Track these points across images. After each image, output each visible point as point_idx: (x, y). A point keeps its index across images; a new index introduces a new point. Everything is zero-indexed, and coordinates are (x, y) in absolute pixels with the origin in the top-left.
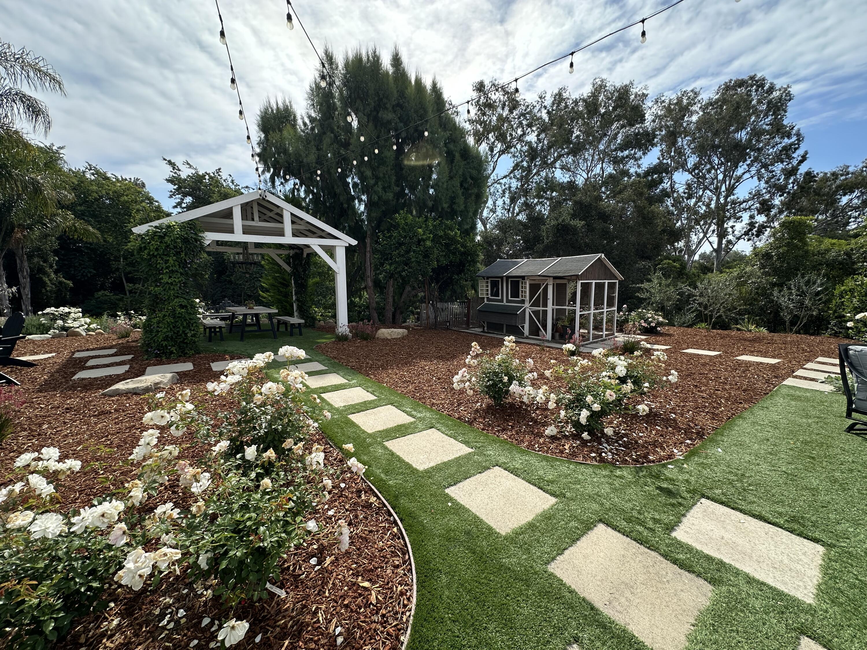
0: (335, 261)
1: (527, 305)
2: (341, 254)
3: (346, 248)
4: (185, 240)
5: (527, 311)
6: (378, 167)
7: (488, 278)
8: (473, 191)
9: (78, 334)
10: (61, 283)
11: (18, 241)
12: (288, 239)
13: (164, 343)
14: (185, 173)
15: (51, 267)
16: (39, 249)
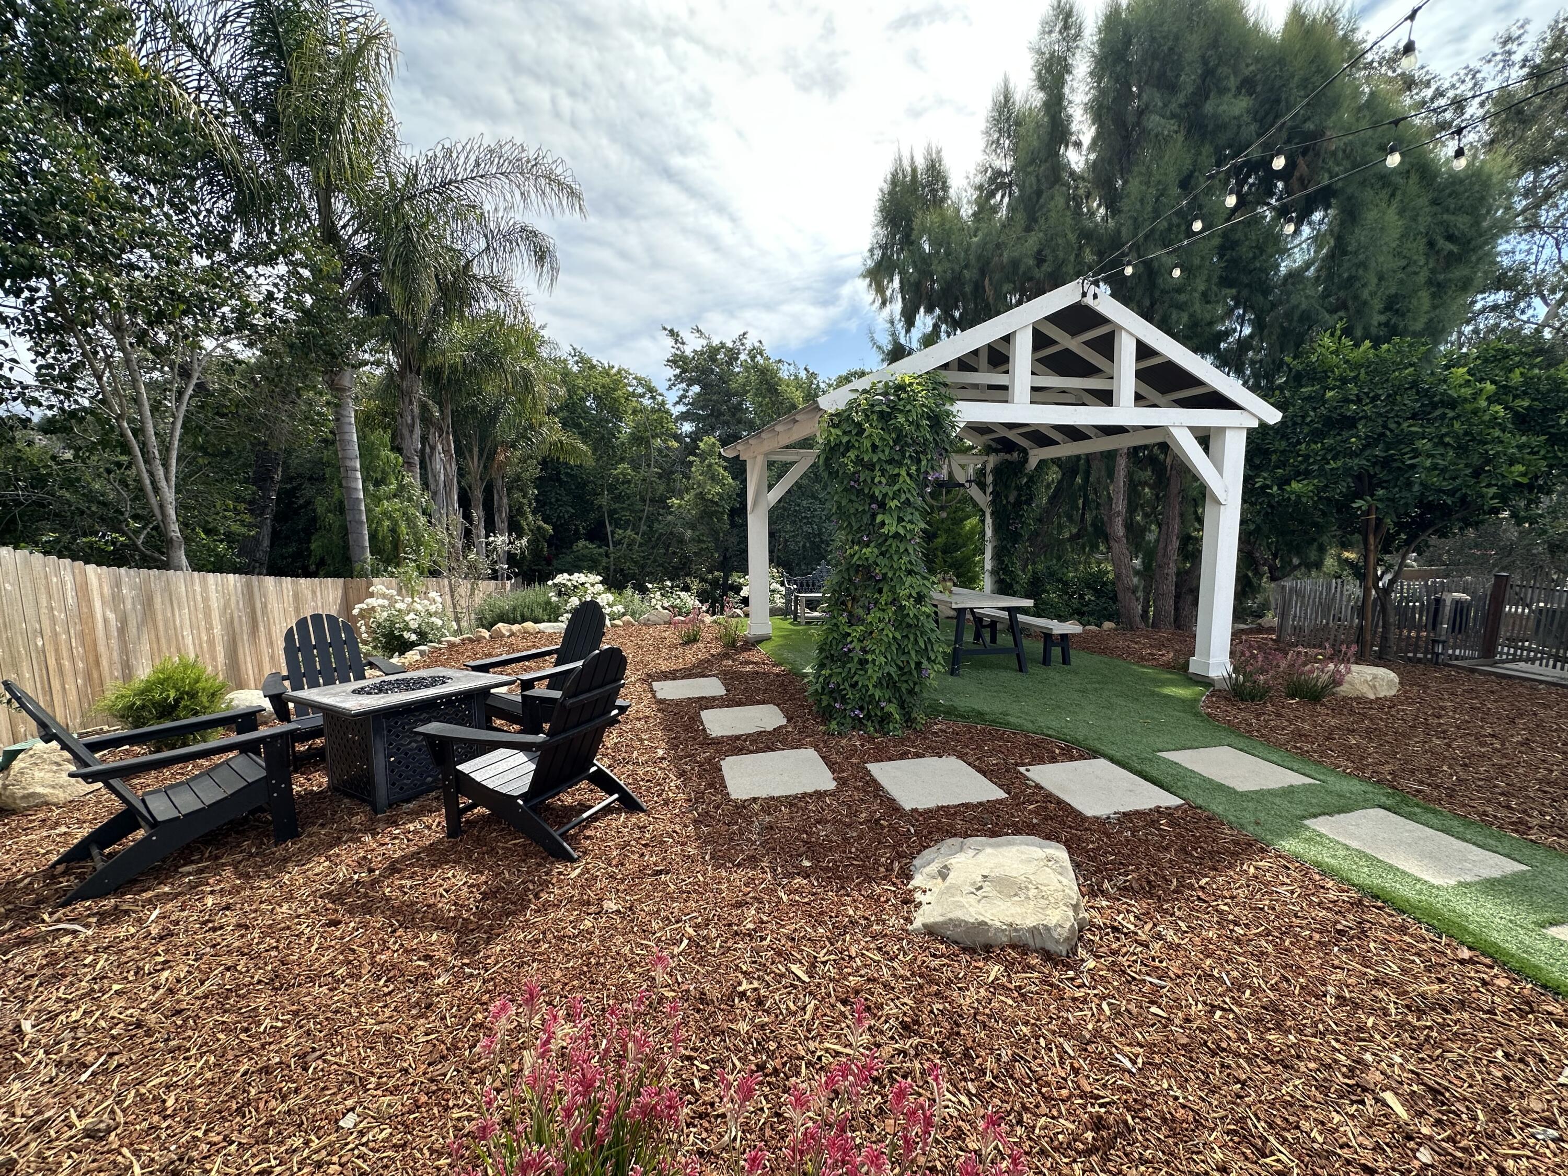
11: (499, 467)
12: (1126, 413)
14: (693, 345)
16: (518, 478)
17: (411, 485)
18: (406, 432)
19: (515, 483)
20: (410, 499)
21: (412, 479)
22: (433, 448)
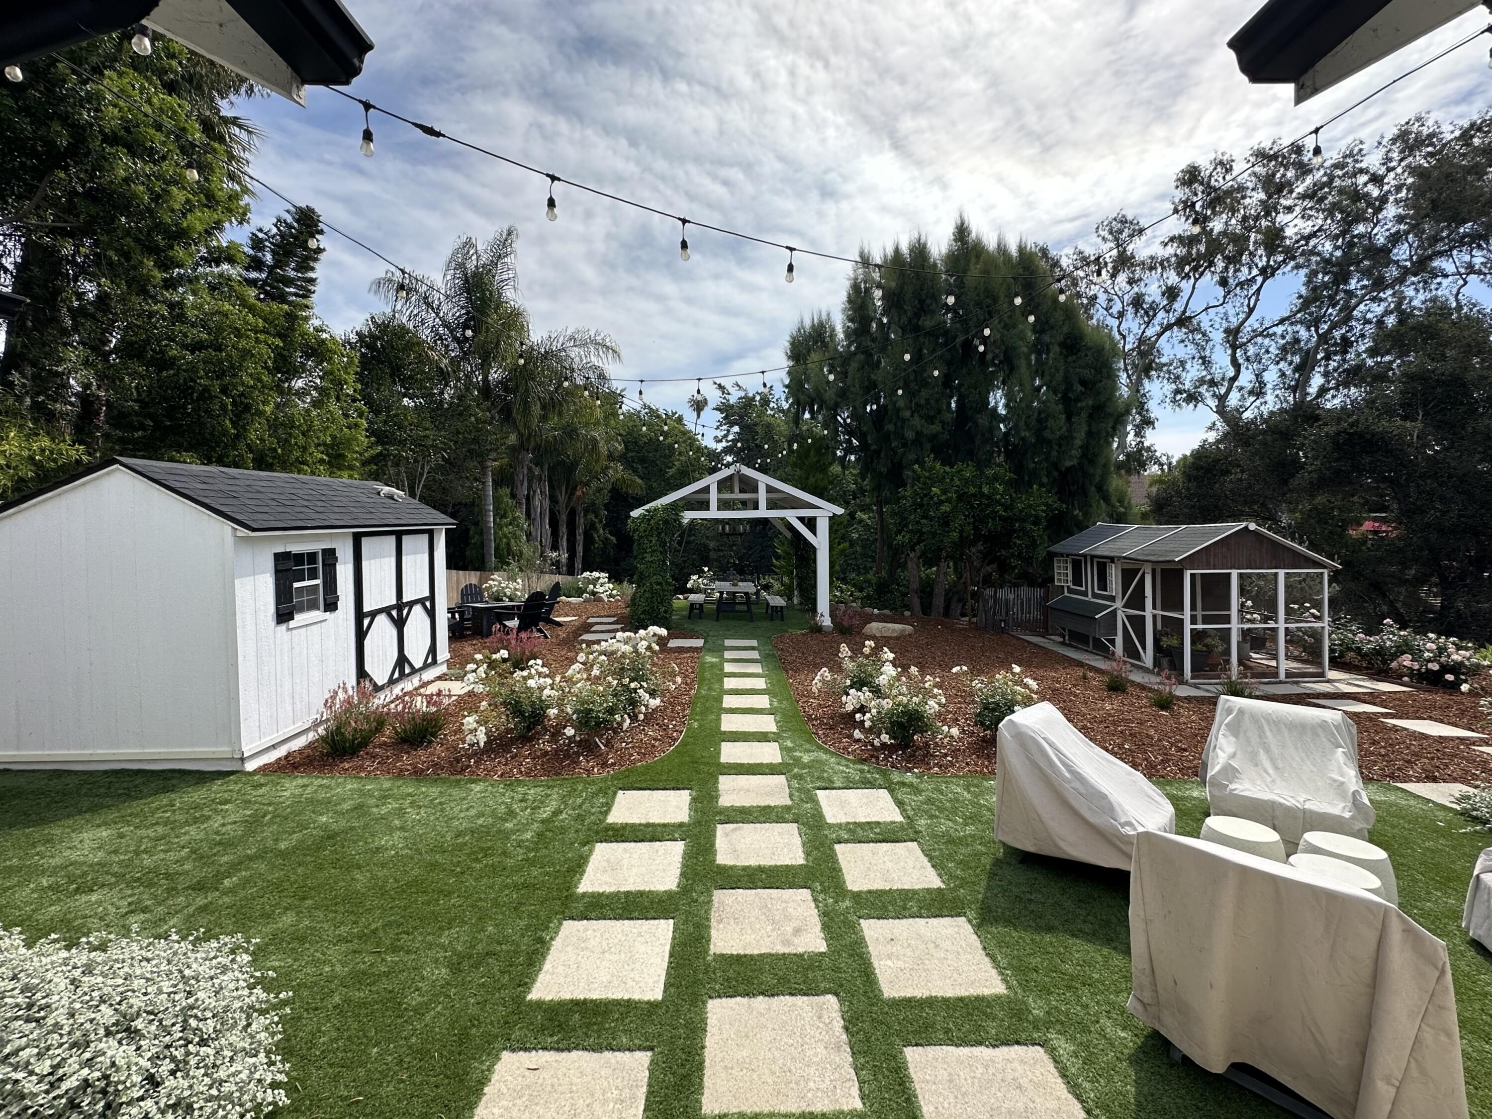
0: (815, 534)
1: (1119, 604)
2: (823, 526)
3: (830, 518)
4: (666, 522)
5: (1120, 616)
6: (919, 391)
7: (1068, 556)
8: (1084, 404)
9: (601, 600)
10: (607, 539)
11: (579, 498)
12: (763, 513)
13: (642, 616)
15: (601, 521)
16: (593, 504)
17: (519, 517)
18: (519, 485)
19: (591, 508)
20: (518, 526)
21: (520, 514)
22: (535, 492)
